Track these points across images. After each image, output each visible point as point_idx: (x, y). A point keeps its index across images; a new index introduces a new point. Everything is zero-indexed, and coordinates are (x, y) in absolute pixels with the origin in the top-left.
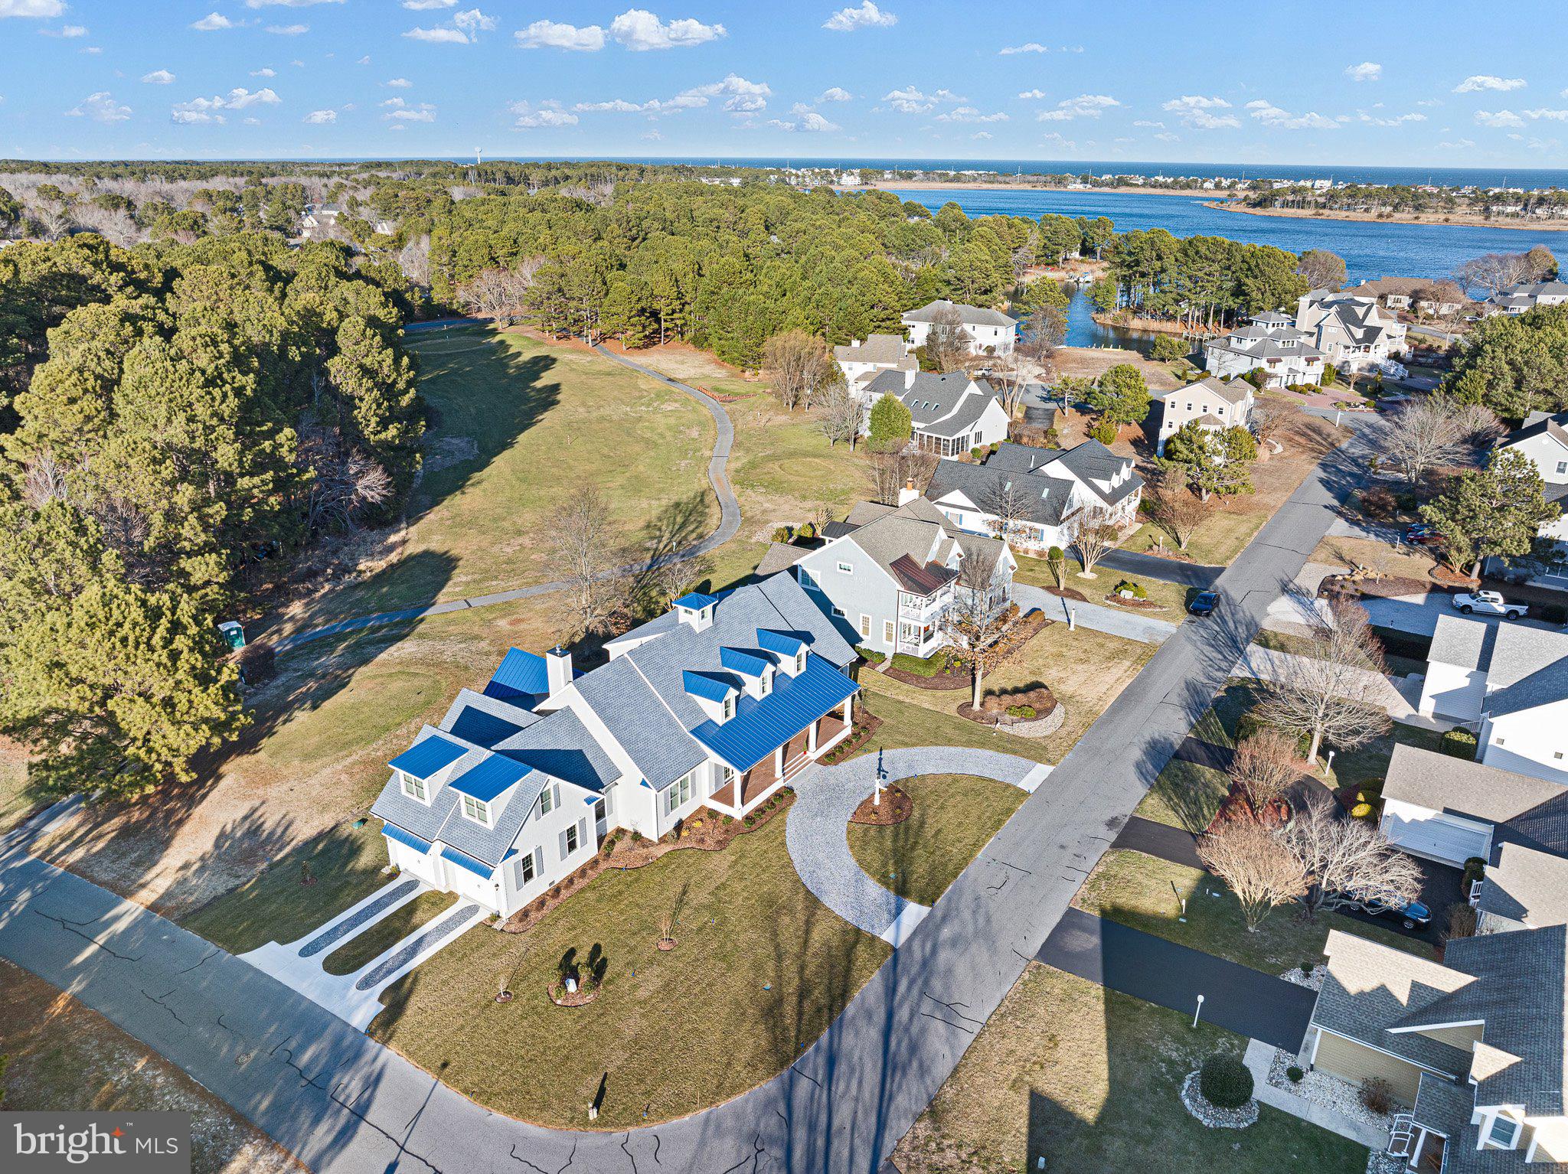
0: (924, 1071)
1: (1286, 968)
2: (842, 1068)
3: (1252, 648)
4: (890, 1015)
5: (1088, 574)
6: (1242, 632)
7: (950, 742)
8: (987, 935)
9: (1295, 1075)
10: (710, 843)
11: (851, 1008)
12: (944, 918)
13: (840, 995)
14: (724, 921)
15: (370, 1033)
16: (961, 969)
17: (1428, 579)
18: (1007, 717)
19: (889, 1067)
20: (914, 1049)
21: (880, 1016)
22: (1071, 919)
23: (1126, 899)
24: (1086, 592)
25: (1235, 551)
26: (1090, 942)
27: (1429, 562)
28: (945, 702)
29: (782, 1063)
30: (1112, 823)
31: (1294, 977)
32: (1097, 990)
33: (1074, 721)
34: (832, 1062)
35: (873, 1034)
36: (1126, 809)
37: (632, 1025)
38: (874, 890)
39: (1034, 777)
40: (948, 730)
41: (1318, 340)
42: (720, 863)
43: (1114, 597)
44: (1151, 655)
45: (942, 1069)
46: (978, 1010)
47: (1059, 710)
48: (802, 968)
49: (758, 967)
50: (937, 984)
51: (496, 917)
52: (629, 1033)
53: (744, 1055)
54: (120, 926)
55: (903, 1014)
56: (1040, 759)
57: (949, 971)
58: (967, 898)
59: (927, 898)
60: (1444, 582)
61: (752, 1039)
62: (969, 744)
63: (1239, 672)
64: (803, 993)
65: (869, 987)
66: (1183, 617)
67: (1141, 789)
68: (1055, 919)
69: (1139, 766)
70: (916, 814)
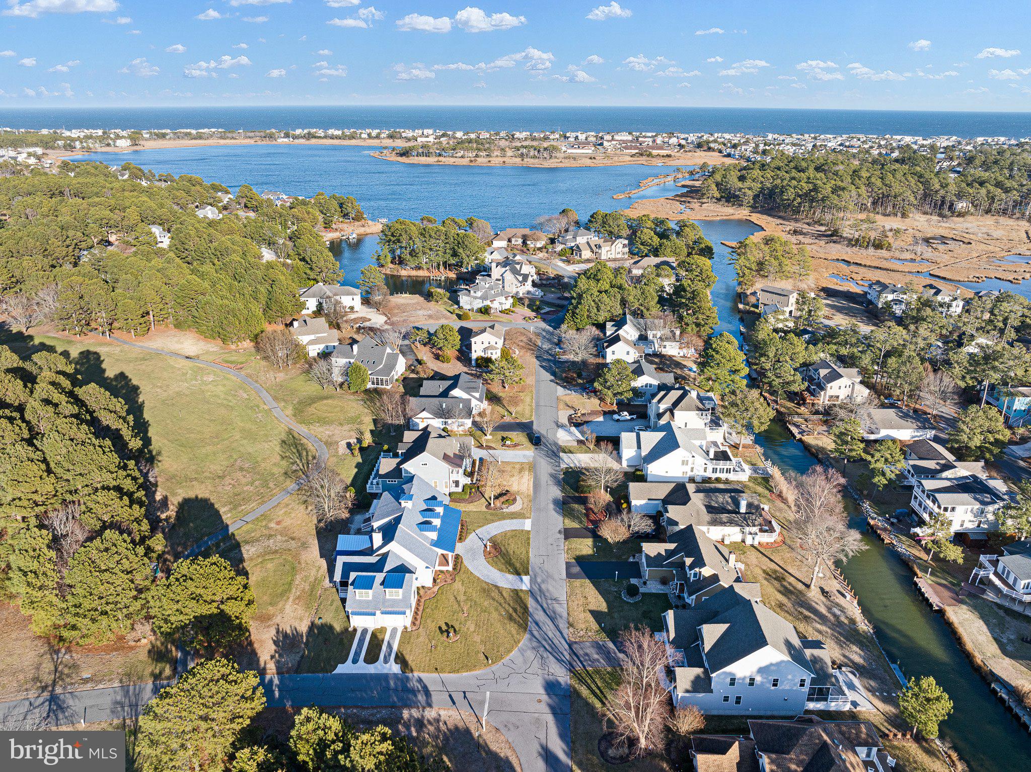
0: (561, 617)
1: (628, 558)
2: (541, 624)
3: (561, 454)
4: (542, 607)
5: (489, 437)
6: (555, 449)
7: (493, 521)
8: (549, 576)
9: (645, 583)
10: (449, 581)
11: (531, 610)
12: (535, 576)
13: (525, 608)
14: (475, 602)
15: (404, 672)
16: (551, 588)
17: (600, 409)
18: (504, 506)
19: (552, 619)
20: (554, 612)
21: (539, 607)
22: (568, 565)
23: (578, 553)
24: (493, 445)
25: (532, 412)
26: (577, 569)
27: (598, 402)
28: (479, 506)
29: (525, 629)
30: (560, 532)
31: (631, 560)
32: (587, 581)
33: (526, 500)
34: (537, 624)
35: (541, 613)
36: (561, 526)
37: (477, 638)
38: (511, 577)
39: (527, 525)
40: (489, 517)
41: (503, 282)
42: (458, 585)
43: (504, 445)
44: (532, 467)
45: (565, 614)
46: (563, 598)
47: (518, 498)
48: (509, 605)
49: (496, 610)
50: (547, 594)
51: (406, 628)
52: (479, 640)
53: (514, 632)
54: (276, 681)
55: (545, 605)
56: (525, 518)
57: (548, 590)
58: (537, 570)
59: (527, 573)
60: (606, 409)
61: (513, 628)
62: (499, 520)
63: (563, 466)
64: (515, 610)
65: (531, 603)
66: (533, 447)
67: (561, 518)
68: (564, 566)
69: (555, 510)
70: (503, 549)
